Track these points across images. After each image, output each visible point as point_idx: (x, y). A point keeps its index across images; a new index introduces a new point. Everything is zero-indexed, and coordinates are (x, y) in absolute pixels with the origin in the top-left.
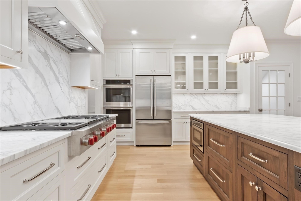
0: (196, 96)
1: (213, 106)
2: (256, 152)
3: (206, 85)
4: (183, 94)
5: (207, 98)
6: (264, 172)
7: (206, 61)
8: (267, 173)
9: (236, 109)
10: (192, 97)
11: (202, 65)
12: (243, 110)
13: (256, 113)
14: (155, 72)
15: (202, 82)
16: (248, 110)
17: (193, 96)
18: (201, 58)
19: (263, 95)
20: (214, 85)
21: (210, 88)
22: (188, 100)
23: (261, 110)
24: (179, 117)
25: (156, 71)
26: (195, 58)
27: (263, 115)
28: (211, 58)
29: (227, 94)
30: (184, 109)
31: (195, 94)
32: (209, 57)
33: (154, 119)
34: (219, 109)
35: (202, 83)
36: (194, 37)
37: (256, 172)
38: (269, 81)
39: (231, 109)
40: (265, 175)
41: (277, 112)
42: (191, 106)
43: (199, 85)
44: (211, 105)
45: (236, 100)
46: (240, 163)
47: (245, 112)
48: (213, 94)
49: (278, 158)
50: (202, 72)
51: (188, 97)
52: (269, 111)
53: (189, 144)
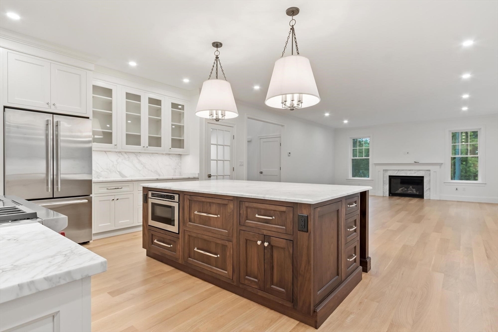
0: (126, 156)
1: (152, 171)
2: (263, 212)
3: (145, 140)
4: (105, 151)
5: (144, 159)
6: (272, 227)
7: (145, 105)
8: (275, 227)
9: (180, 175)
10: (119, 156)
11: (138, 109)
12: (191, 176)
13: (206, 180)
14: (56, 108)
15: (139, 134)
16: (197, 176)
17: (121, 155)
18: (138, 98)
19: (212, 158)
20: (155, 141)
21: (150, 145)
22: (113, 162)
23: (210, 176)
24: (105, 190)
25: (57, 105)
26: (129, 96)
27: (211, 181)
28: (151, 101)
29: (169, 154)
30: (106, 178)
31: (126, 153)
32: (150, 99)
33: (53, 198)
34: (159, 175)
35: (139, 137)
36: (133, 64)
37: (263, 230)
38: (217, 142)
39: (175, 175)
40: (273, 230)
41: (224, 177)
42: (118, 171)
43: (132, 139)
44: (149, 170)
45: (181, 163)
46: (243, 228)
47: (194, 179)
48: (152, 153)
49: (285, 212)
50: (138, 119)
51: (113, 158)
52: (217, 177)
53: (141, 229)
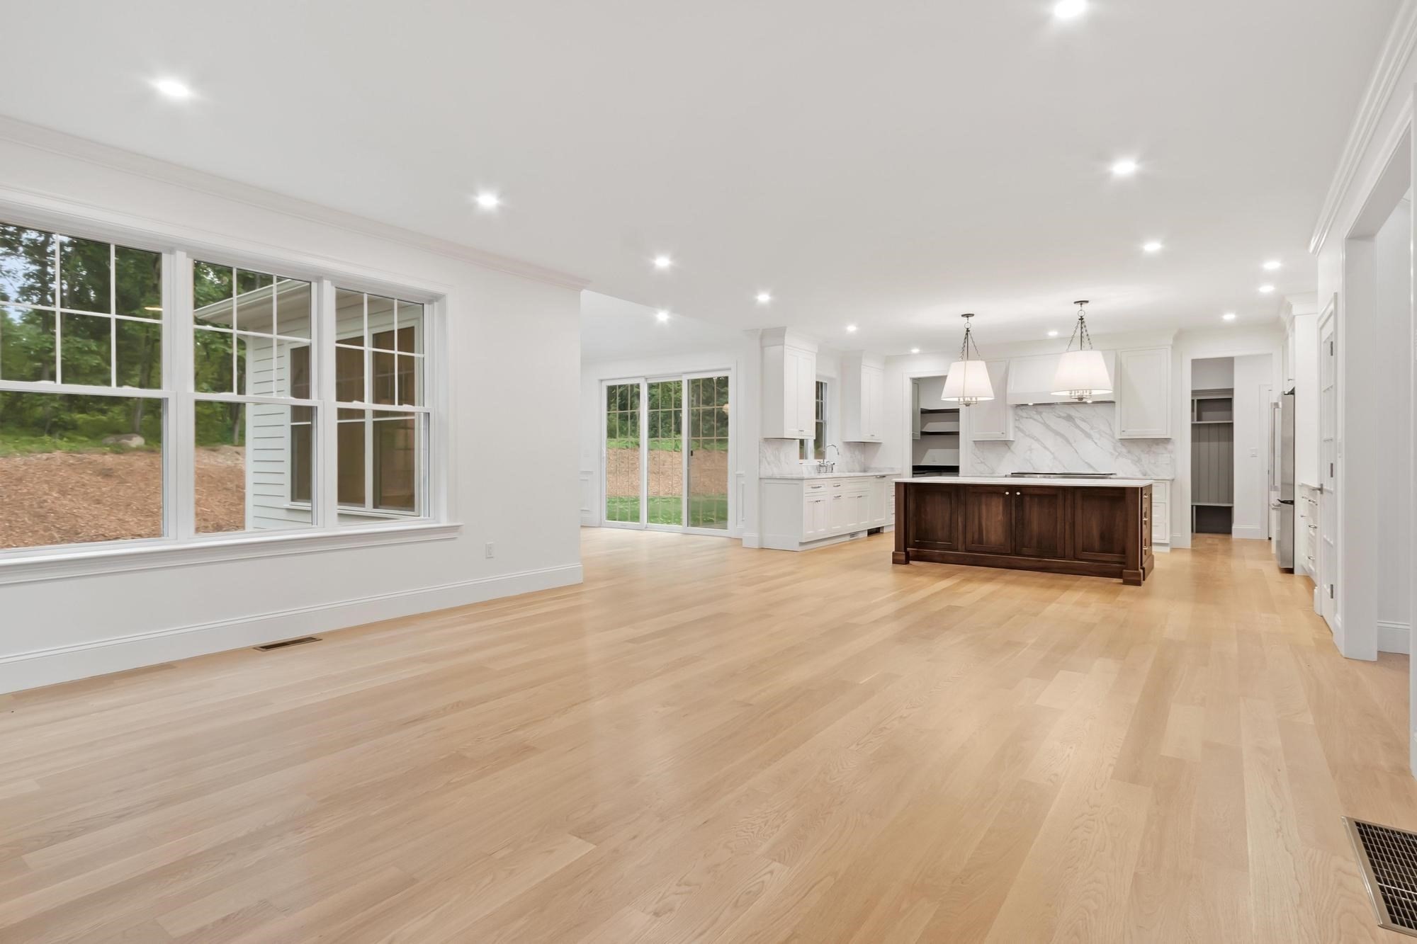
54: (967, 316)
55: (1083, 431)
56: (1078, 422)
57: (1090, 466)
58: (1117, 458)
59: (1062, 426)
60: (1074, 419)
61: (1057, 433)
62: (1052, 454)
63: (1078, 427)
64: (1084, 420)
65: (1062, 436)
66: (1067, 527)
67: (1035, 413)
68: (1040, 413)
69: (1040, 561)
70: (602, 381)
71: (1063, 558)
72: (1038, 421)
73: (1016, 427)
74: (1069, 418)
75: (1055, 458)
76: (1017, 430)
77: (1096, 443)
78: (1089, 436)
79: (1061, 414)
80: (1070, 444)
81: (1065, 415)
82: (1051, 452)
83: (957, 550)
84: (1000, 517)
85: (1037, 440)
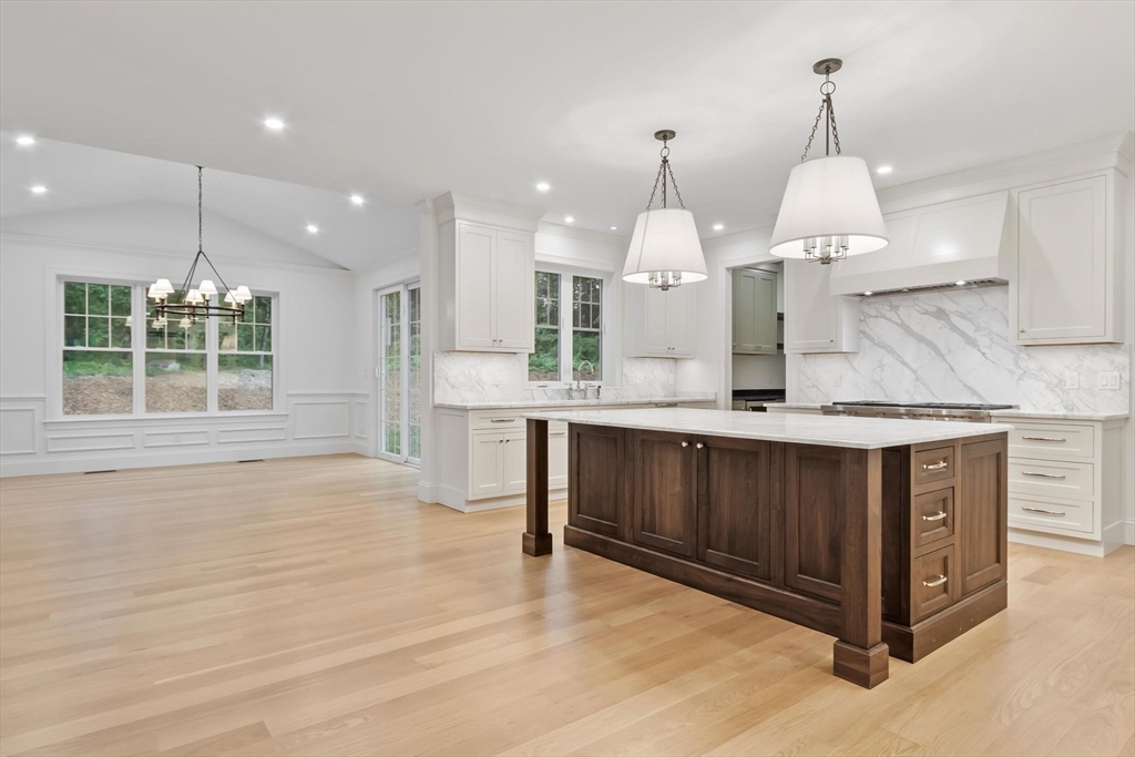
54: (665, 135)
55: (963, 334)
56: (955, 319)
57: (974, 393)
58: (1020, 378)
59: (931, 328)
60: (948, 315)
61: (921, 339)
62: (914, 372)
63: (954, 328)
64: (963, 316)
65: (931, 345)
66: (774, 517)
67: (888, 308)
68: (894, 308)
69: (730, 580)
70: (377, 290)
71: (767, 579)
72: (893, 322)
73: (861, 332)
74: (941, 314)
75: (917, 379)
76: (862, 336)
77: (984, 354)
78: (973, 343)
79: (927, 307)
80: (942, 356)
81: (935, 310)
82: (911, 370)
83: (622, 539)
84: (678, 488)
85: (891, 351)
